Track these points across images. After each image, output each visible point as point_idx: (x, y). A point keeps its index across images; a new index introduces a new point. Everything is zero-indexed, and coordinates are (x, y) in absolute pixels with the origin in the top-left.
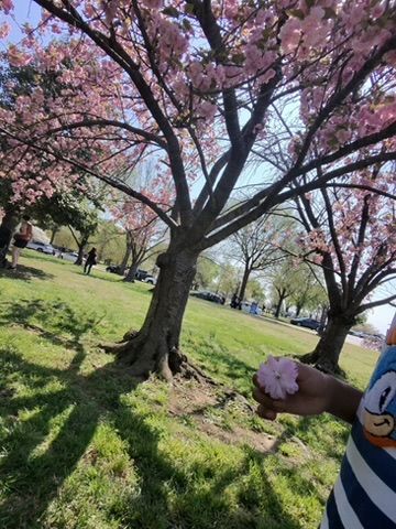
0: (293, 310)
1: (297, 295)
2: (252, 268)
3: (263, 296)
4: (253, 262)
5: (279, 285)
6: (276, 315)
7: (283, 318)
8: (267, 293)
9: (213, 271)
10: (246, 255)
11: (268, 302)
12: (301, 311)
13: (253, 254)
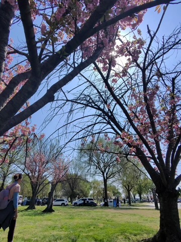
0: (137, 197)
1: (136, 187)
2: (107, 178)
3: (119, 193)
4: (107, 174)
5: (125, 184)
6: (129, 203)
7: (134, 204)
8: (121, 191)
9: (88, 186)
10: (102, 171)
11: (123, 196)
12: (142, 196)
13: (105, 169)
